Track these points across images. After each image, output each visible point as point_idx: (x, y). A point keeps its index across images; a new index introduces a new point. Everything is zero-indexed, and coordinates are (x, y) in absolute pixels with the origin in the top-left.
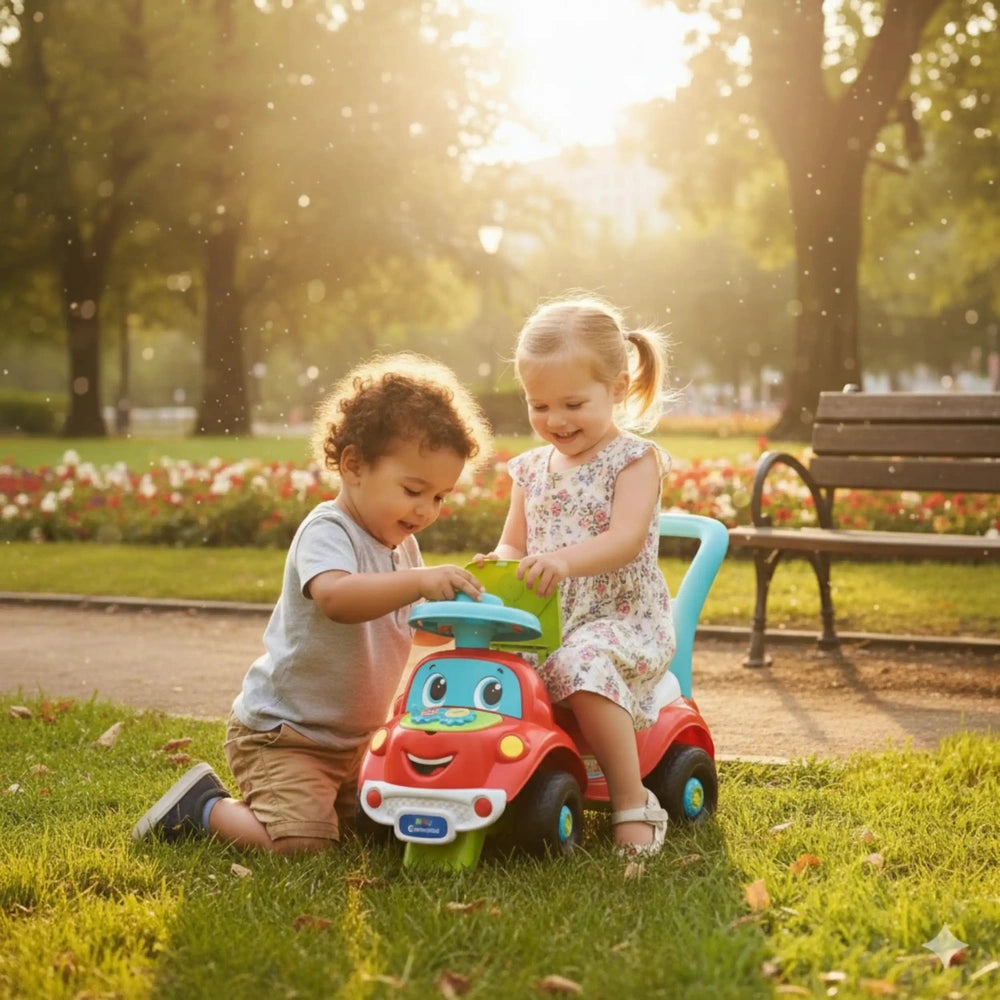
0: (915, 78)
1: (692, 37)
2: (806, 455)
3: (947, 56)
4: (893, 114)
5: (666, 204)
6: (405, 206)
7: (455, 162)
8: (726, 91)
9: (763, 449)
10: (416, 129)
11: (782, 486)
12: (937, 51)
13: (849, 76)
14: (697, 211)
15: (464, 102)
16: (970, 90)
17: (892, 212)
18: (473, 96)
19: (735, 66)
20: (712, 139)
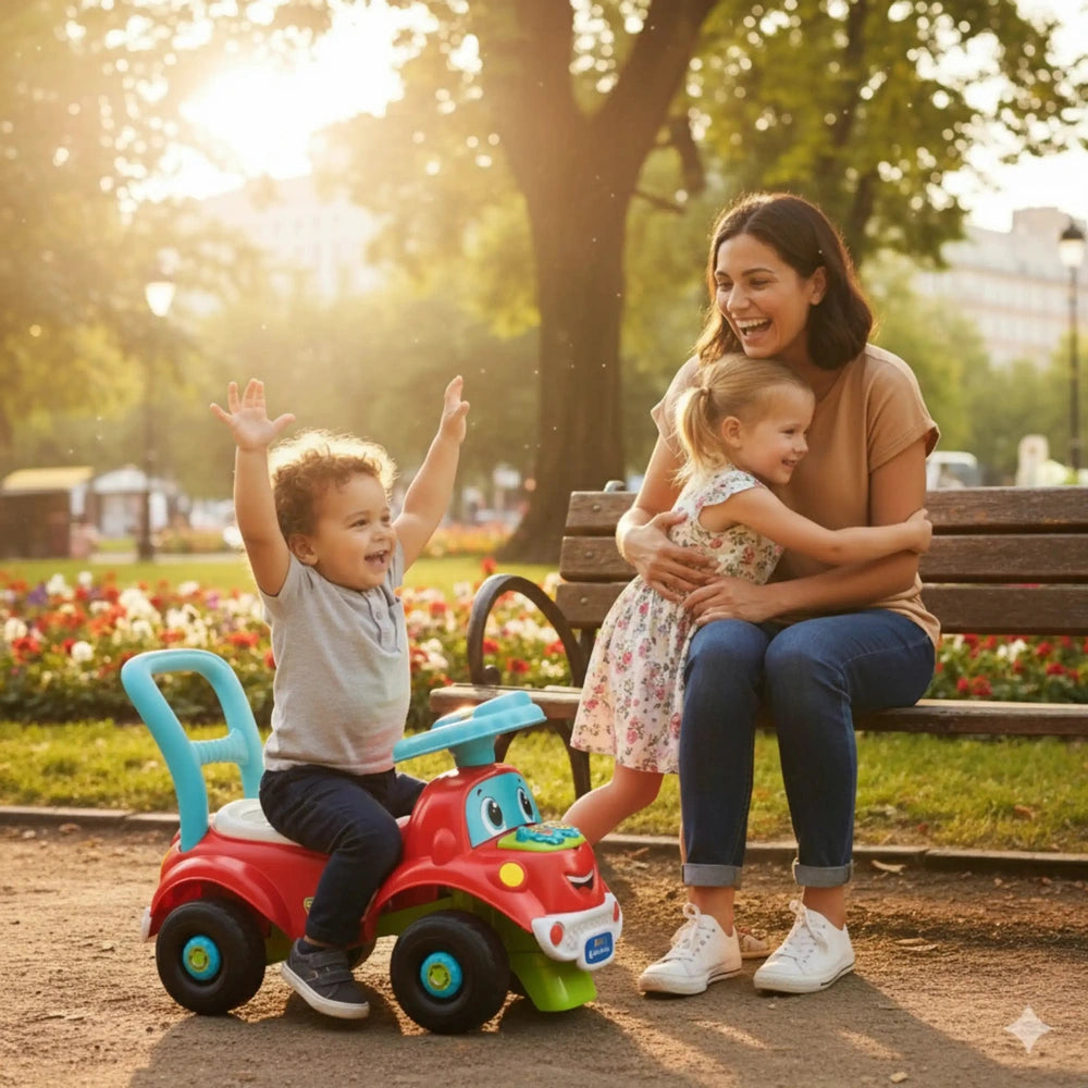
0: (694, 89)
1: (406, 36)
2: (550, 581)
3: (736, 61)
4: (664, 135)
5: (373, 254)
6: (48, 257)
7: (112, 196)
8: (448, 107)
9: (489, 572)
10: (62, 156)
11: (513, 626)
12: (721, 53)
13: (606, 85)
14: (412, 265)
15: (121, 118)
16: (764, 105)
17: (665, 264)
18: (132, 110)
19: (459, 74)
20: (433, 167)
